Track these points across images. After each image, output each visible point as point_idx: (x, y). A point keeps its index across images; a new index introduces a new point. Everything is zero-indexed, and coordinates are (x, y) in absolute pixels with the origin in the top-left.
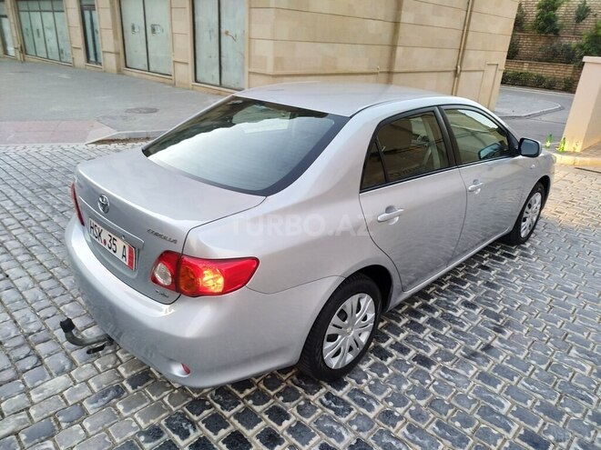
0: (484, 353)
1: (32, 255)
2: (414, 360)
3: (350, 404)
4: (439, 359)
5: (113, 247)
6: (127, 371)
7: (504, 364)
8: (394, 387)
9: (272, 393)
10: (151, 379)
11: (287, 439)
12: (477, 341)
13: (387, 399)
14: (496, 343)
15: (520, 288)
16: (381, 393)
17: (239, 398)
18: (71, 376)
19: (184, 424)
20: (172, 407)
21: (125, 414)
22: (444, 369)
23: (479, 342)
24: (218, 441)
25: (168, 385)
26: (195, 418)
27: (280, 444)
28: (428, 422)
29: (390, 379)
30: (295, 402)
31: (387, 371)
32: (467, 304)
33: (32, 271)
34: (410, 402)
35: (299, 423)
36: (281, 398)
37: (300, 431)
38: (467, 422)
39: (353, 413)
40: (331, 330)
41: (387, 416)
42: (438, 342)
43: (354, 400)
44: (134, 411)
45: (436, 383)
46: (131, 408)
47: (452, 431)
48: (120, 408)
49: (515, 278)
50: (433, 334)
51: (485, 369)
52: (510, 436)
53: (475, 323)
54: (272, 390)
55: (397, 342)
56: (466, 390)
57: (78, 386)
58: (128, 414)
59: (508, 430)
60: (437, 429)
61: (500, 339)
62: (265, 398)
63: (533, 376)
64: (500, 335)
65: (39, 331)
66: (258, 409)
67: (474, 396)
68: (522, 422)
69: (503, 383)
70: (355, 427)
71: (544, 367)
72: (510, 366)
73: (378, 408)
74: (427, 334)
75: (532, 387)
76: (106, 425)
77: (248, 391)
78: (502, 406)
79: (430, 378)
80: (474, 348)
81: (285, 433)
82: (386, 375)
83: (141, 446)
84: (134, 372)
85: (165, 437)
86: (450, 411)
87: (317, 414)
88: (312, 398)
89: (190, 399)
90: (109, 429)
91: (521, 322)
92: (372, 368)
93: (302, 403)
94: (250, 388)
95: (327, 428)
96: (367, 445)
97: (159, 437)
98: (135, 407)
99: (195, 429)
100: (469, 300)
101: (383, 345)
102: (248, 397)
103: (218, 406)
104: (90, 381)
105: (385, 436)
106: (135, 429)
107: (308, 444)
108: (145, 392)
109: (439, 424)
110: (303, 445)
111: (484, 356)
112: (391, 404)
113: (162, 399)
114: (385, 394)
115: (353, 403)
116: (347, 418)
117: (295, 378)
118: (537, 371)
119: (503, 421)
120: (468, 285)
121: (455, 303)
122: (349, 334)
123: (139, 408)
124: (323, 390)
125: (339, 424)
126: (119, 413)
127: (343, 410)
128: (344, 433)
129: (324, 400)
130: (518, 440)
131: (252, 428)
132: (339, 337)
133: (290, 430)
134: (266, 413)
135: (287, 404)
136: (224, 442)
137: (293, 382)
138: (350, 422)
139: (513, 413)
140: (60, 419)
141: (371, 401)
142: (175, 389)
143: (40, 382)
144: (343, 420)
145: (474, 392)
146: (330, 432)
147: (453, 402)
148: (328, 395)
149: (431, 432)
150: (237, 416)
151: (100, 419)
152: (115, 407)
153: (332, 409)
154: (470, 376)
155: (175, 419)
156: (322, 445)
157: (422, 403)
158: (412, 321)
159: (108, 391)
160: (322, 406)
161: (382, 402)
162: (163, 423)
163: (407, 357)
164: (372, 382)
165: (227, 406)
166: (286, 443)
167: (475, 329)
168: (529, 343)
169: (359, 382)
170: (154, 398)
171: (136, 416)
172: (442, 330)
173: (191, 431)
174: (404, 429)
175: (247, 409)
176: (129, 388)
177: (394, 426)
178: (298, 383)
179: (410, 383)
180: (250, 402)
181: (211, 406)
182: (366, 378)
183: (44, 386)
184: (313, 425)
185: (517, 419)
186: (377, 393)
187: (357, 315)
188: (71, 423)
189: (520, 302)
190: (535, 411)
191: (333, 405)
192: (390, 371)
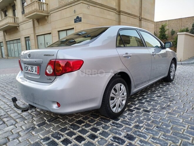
0: (168, 107)
1: (5, 97)
2: (143, 111)
3: (122, 125)
4: (152, 110)
5: (32, 70)
6: (36, 123)
7: (176, 109)
8: (138, 119)
9: (92, 124)
10: (45, 124)
11: (100, 136)
12: (164, 104)
13: (136, 122)
14: (171, 105)
15: (175, 91)
16: (133, 120)
17: (79, 126)
18: (15, 126)
19: (58, 135)
20: (54, 131)
21: (35, 135)
22: (155, 113)
23: (165, 105)
24: (72, 139)
25: (52, 125)
26: (63, 133)
27: (97, 138)
28: (153, 127)
29: (136, 117)
30: (101, 126)
31: (134, 115)
32: (157, 96)
33: (4, 101)
34: (145, 122)
35: (103, 131)
36: (96, 125)
37: (104, 134)
38: (167, 126)
39: (123, 127)
40: (112, 95)
41: (137, 127)
42: (150, 106)
43: (124, 123)
44: (39, 133)
45: (153, 116)
46: (38, 133)
47: (163, 128)
48: (33, 133)
49: (172, 89)
50: (148, 104)
51: (170, 111)
52: (186, 128)
53: (162, 100)
54: (92, 123)
55: (136, 107)
56: (165, 118)
57: (17, 128)
58: (37, 134)
59: (185, 127)
60: (157, 129)
61: (172, 104)
62: (90, 126)
63: (188, 112)
64: (172, 103)
65: (5, 115)
66: (87, 129)
67: (168, 119)
68: (189, 124)
69: (178, 115)
70: (125, 131)
71: (191, 109)
72: (179, 110)
73: (133, 125)
74: (146, 104)
75: (189, 115)
76: (28, 138)
77: (83, 124)
78: (180, 120)
79: (150, 115)
80: (164, 106)
81: (98, 135)
82: (134, 116)
83: (41, 143)
84: (39, 123)
85: (51, 140)
86: (160, 124)
87: (110, 128)
88: (107, 124)
89: (61, 128)
90: (29, 140)
91: (178, 99)
92: (128, 114)
93: (104, 126)
94: (83, 123)
95: (114, 132)
96: (131, 135)
97: (48, 140)
98: (39, 132)
99: (63, 136)
100: (158, 95)
101: (131, 108)
102: (83, 126)
103: (72, 129)
104: (22, 127)
105: (137, 132)
106: (39, 138)
107: (108, 137)
108: (43, 128)
109: (157, 127)
110: (106, 137)
111: (168, 108)
112: (137, 123)
113: (50, 129)
114: (135, 121)
115: (123, 124)
116: (122, 128)
117: (100, 119)
118: (189, 110)
119: (181, 124)
120: (157, 92)
121: (154, 96)
122: (118, 99)
123: (41, 133)
124: (111, 122)
125: (119, 130)
126: (33, 135)
127: (120, 126)
128: (121, 133)
129: (112, 124)
130: (189, 129)
131: (85, 134)
132: (115, 99)
133: (100, 134)
134: (90, 130)
135: (98, 126)
136: (74, 139)
137: (99, 120)
138: (123, 129)
139: (184, 122)
140: (9, 138)
141: (130, 123)
142: (55, 126)
143: (3, 128)
144: (120, 129)
145: (168, 118)
146: (116, 133)
147: (161, 121)
148: (113, 123)
149: (155, 130)
150: (79, 131)
151: (25, 137)
152: (31, 133)
153: (116, 126)
154: (165, 114)
155: (55, 134)
156: (113, 137)
157: (149, 122)
158: (140, 102)
159: (29, 128)
160: (111, 126)
161: (134, 123)
162: (50, 136)
163: (140, 111)
164: (129, 118)
165: (75, 129)
166: (99, 138)
167: (163, 102)
168: (183, 104)
169: (124, 118)
170: (47, 129)
171: (40, 135)
172: (151, 103)
173: (61, 137)
174: (145, 130)
175: (83, 129)
176: (37, 127)
177: (140, 129)
178: (101, 120)
179: (143, 117)
180: (84, 127)
181: (69, 129)
182: (127, 117)
183: (4, 129)
184: (109, 132)
185: (187, 124)
186: (132, 121)
187: (120, 92)
188: (14, 139)
189: (176, 94)
190: (192, 121)
191: (116, 125)
192: (135, 115)
